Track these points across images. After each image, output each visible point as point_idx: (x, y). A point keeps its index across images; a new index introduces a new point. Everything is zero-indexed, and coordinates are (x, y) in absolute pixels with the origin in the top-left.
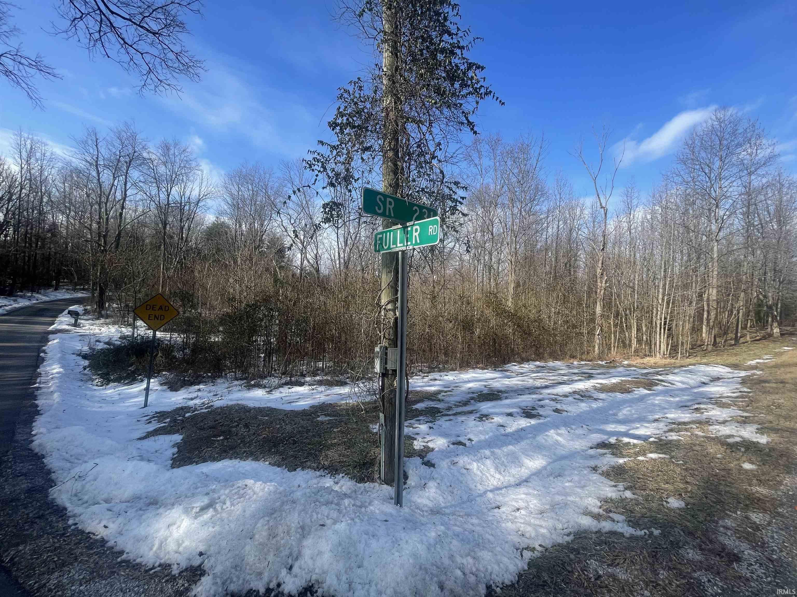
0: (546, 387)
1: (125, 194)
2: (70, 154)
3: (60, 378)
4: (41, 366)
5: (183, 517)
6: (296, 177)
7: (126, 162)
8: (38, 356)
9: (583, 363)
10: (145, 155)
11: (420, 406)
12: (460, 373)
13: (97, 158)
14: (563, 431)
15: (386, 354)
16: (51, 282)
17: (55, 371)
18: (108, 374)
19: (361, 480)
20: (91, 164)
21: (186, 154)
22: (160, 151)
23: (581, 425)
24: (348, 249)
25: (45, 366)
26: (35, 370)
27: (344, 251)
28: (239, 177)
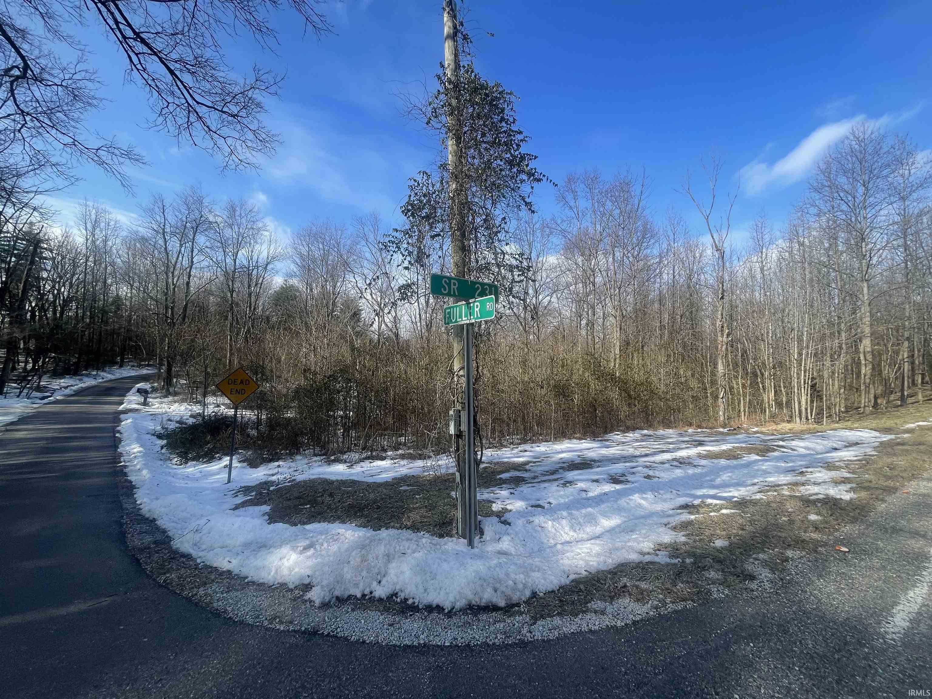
0: (646, 455)
1: (192, 262)
2: (137, 223)
3: (142, 457)
4: (120, 446)
5: (291, 552)
6: (370, 233)
7: (193, 228)
8: (115, 437)
9: (699, 430)
10: (211, 219)
11: (504, 476)
12: (554, 444)
13: (164, 226)
14: (649, 495)
15: (460, 416)
16: (116, 358)
17: (135, 450)
18: (186, 453)
19: (441, 536)
20: (157, 232)
21: (253, 214)
22: (226, 213)
23: (670, 490)
24: (430, 310)
25: (123, 446)
26: (116, 450)
27: (426, 313)
28: (309, 236)
